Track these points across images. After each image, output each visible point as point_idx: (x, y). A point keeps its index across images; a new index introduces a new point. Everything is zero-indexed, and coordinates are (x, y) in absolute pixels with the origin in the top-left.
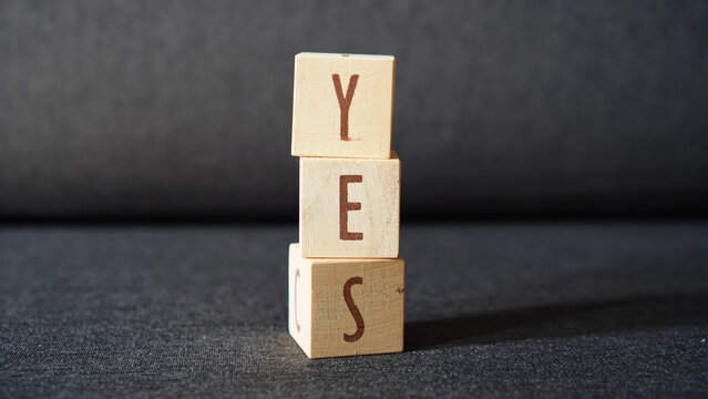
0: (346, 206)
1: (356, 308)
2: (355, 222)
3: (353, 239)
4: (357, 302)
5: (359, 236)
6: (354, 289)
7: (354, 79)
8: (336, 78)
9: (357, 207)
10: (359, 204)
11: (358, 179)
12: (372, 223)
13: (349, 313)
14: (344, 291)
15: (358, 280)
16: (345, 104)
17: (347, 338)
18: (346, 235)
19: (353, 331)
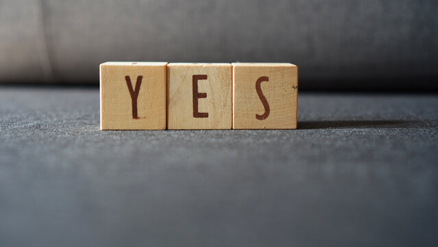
0: (197, 96)
1: (264, 97)
2: (203, 105)
3: (201, 117)
4: (265, 93)
5: (206, 115)
6: (263, 84)
7: (140, 79)
8: (128, 79)
9: (204, 95)
10: (206, 94)
11: (204, 77)
12: (214, 106)
13: (259, 100)
14: (256, 86)
15: (265, 79)
16: (134, 95)
17: (258, 117)
18: (197, 114)
19: (262, 113)
